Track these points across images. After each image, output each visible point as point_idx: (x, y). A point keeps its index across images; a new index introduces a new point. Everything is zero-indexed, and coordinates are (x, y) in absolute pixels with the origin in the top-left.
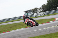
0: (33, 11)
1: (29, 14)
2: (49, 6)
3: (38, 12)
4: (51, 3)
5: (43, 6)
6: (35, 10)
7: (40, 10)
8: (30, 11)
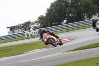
0: (23, 27)
1: (17, 32)
2: (51, 18)
3: (31, 29)
4: (54, 13)
5: (39, 18)
6: (26, 26)
7: (34, 26)
8: (18, 27)
